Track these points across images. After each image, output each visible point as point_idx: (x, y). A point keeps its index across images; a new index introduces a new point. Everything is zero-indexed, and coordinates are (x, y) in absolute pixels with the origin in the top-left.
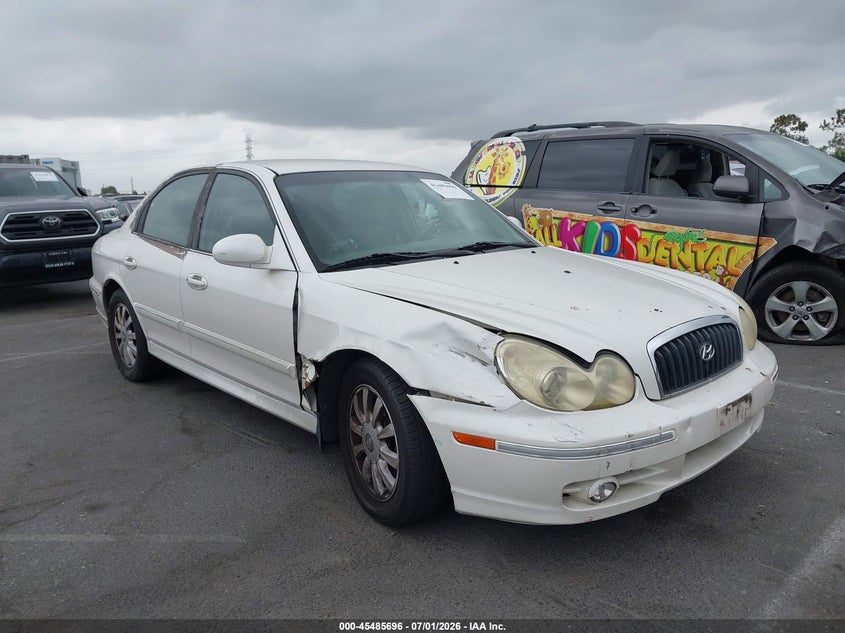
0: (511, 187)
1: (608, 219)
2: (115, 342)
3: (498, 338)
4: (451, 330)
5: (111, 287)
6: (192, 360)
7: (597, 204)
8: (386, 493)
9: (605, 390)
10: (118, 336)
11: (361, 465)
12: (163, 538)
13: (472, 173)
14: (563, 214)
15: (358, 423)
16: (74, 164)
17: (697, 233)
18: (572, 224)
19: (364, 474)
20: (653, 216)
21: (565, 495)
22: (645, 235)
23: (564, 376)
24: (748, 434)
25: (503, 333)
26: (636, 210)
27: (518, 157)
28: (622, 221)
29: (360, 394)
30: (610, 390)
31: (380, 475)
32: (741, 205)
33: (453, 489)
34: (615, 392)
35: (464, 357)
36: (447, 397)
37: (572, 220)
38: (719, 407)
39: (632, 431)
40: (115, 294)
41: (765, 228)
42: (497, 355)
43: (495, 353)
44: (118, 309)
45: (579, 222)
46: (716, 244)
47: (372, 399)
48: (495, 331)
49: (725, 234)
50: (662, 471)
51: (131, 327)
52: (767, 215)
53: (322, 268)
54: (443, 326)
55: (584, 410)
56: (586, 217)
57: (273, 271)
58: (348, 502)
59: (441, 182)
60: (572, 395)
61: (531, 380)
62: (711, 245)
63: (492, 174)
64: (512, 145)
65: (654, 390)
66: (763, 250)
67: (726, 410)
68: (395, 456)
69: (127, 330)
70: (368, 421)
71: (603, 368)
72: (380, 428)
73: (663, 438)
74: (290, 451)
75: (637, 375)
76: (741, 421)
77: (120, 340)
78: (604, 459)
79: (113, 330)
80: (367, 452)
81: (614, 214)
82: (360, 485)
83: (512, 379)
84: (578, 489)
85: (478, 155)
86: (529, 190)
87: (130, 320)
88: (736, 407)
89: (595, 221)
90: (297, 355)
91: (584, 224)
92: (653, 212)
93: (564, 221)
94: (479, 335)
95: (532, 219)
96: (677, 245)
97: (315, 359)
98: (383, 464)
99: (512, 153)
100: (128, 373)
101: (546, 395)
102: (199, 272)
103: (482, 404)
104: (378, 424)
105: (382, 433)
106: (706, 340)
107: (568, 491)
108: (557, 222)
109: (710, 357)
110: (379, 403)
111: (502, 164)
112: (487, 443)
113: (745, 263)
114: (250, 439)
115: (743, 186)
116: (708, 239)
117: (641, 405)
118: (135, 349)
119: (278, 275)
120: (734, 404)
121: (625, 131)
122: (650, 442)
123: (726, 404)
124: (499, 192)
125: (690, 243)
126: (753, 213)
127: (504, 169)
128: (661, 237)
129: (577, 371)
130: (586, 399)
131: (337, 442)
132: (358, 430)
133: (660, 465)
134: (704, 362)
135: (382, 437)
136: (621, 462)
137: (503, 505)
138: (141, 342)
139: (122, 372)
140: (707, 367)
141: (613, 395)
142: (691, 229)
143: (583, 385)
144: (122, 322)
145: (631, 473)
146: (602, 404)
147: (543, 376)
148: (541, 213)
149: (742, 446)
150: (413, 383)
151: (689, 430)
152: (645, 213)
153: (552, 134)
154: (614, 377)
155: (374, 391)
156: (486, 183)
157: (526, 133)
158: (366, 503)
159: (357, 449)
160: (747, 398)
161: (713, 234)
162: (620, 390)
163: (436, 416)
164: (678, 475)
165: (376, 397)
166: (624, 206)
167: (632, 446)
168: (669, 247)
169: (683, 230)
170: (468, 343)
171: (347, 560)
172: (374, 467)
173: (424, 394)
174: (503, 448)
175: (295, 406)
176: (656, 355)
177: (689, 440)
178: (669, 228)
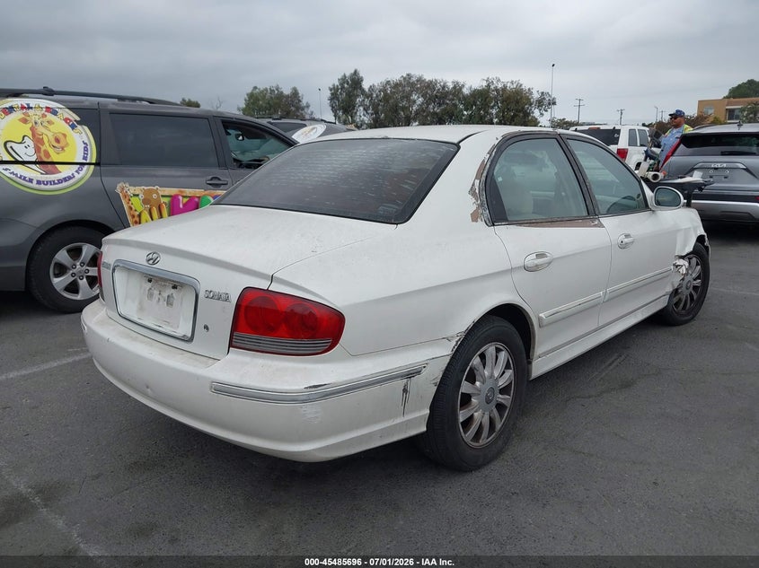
0: (84, 164)
7: (204, 179)
14: (173, 191)
18: (183, 201)
27: (72, 126)
37: (184, 197)
45: (191, 198)
56: (198, 192)
63: (37, 147)
81: (222, 187)
89: (207, 196)
91: (197, 200)
93: (174, 198)
95: (134, 200)
108: (166, 200)
111: (50, 134)
148: (145, 192)
156: (31, 159)
166: (229, 180)
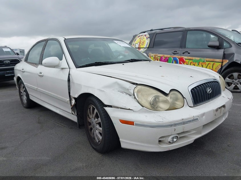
0: (145, 48)
1: (175, 56)
2: (21, 96)
3: (135, 86)
4: (119, 84)
5: (19, 79)
6: (41, 100)
7: (171, 52)
8: (99, 141)
9: (174, 104)
10: (22, 94)
11: (91, 132)
12: (23, 158)
13: (133, 44)
14: (161, 55)
15: (90, 118)
16: (23, 50)
17: (203, 59)
19: (92, 135)
20: (189, 55)
21: (160, 141)
22: (187, 61)
23: (158, 99)
24: (224, 119)
25: (137, 84)
26: (184, 53)
27: (147, 39)
28: (179, 57)
29: (90, 108)
30: (175, 103)
31: (97, 135)
32: (216, 50)
33: (120, 140)
34: (177, 104)
35: (123, 93)
36: (118, 108)
37: (164, 57)
38: (214, 109)
39: (183, 118)
40: (20, 81)
41: (225, 57)
42: (135, 92)
43: (134, 91)
44: (21, 86)
45: (166, 58)
46: (209, 62)
47: (94, 109)
48: (134, 84)
49: (212, 59)
50: (194, 132)
51: (25, 91)
52: (225, 53)
53: (77, 67)
54: (116, 83)
55: (166, 110)
56: (168, 56)
57: (62, 69)
58: (87, 145)
59: (121, 42)
60: (162, 105)
61: (147, 100)
62: (207, 63)
63: (139, 44)
64: (145, 35)
65: (191, 103)
66: (224, 64)
67: (217, 110)
68: (101, 129)
69: (24, 92)
70: (93, 117)
71: (173, 96)
72: (96, 120)
73: (195, 120)
74: (71, 128)
75: (185, 98)
76: (222, 114)
77: (22, 95)
78: (173, 128)
79: (20, 93)
80: (93, 128)
81: (177, 54)
82: (91, 139)
83: (140, 100)
84: (164, 139)
85: (135, 39)
86: (151, 49)
87: (24, 89)
88: (220, 109)
89: (171, 57)
90: (70, 96)
91: (168, 58)
92: (189, 53)
93: (161, 57)
94: (128, 85)
95: (152, 57)
96: (197, 63)
97: (75, 97)
98: (98, 132)
99: (145, 38)
100: (24, 105)
101: (152, 105)
102: (41, 71)
103: (129, 109)
104: (96, 118)
105: (97, 121)
106: (209, 86)
107: (160, 140)
108: (159, 58)
109: (210, 92)
110: (96, 111)
111: (142, 41)
112: (131, 123)
113: (218, 68)
114: (59, 125)
115: (217, 44)
116: (207, 61)
117: (186, 108)
118: (26, 98)
119: (64, 70)
120: (219, 108)
121: (180, 29)
122: (190, 121)
123: (217, 108)
124: (141, 50)
125: (201, 62)
126: (221, 52)
127: (143, 43)
128: (192, 61)
129: (163, 97)
130: (167, 106)
131: (84, 125)
132: (89, 120)
133: (194, 130)
134: (208, 94)
135: (97, 122)
136: (180, 129)
137: (138, 145)
138: (28, 95)
139: (23, 105)
140: (209, 95)
141: (177, 105)
142: (201, 58)
143: (166, 102)
144: (22, 90)
145: (183, 132)
146: (172, 108)
147: (151, 99)
148: (155, 55)
149: (221, 124)
150: (106, 103)
151: (204, 117)
152: (187, 54)
153: (157, 31)
154: (177, 99)
155: (94, 107)
156: (138, 47)
157: (150, 32)
158: (93, 145)
159: (90, 127)
160: (224, 106)
161: (208, 59)
162: (179, 104)
163: (114, 114)
164: (200, 133)
165: (95, 109)
166: (180, 52)
167: (184, 123)
168: (194, 64)
169: (198, 58)
170: (124, 88)
171: (84, 165)
172: (95, 133)
173: (110, 107)
174: (137, 125)
175: (70, 113)
176: (191, 91)
177: (204, 120)
178: (194, 58)
